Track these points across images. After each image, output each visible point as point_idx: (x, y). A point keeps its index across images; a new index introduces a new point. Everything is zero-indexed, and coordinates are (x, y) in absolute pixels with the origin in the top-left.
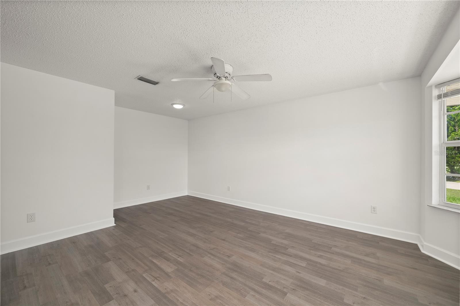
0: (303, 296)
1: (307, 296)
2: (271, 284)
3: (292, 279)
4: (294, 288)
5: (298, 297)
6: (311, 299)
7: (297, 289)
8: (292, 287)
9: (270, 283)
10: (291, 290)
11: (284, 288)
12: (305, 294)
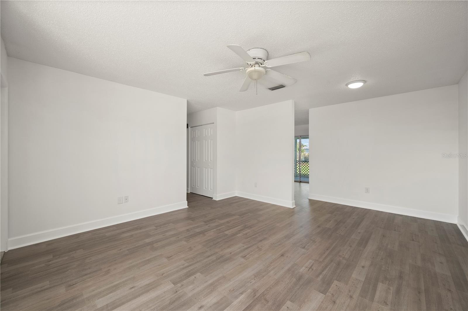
0: (165, 296)
1: (162, 299)
2: (191, 278)
3: (191, 296)
4: (178, 293)
5: (166, 291)
6: (158, 301)
7: (175, 295)
8: (180, 292)
9: (193, 277)
10: (178, 290)
11: (182, 285)
12: (166, 298)
